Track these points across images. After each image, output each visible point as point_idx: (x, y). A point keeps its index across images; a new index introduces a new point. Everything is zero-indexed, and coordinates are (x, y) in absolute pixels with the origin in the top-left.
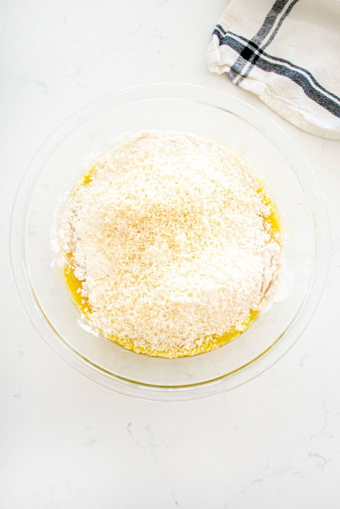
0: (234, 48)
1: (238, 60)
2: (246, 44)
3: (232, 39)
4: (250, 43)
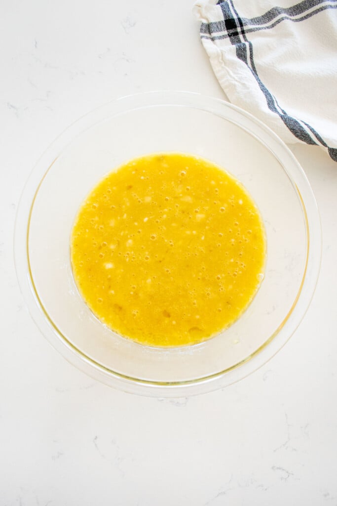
0: (224, 11)
1: (220, 23)
2: (235, 17)
3: (228, 6)
4: (239, 19)
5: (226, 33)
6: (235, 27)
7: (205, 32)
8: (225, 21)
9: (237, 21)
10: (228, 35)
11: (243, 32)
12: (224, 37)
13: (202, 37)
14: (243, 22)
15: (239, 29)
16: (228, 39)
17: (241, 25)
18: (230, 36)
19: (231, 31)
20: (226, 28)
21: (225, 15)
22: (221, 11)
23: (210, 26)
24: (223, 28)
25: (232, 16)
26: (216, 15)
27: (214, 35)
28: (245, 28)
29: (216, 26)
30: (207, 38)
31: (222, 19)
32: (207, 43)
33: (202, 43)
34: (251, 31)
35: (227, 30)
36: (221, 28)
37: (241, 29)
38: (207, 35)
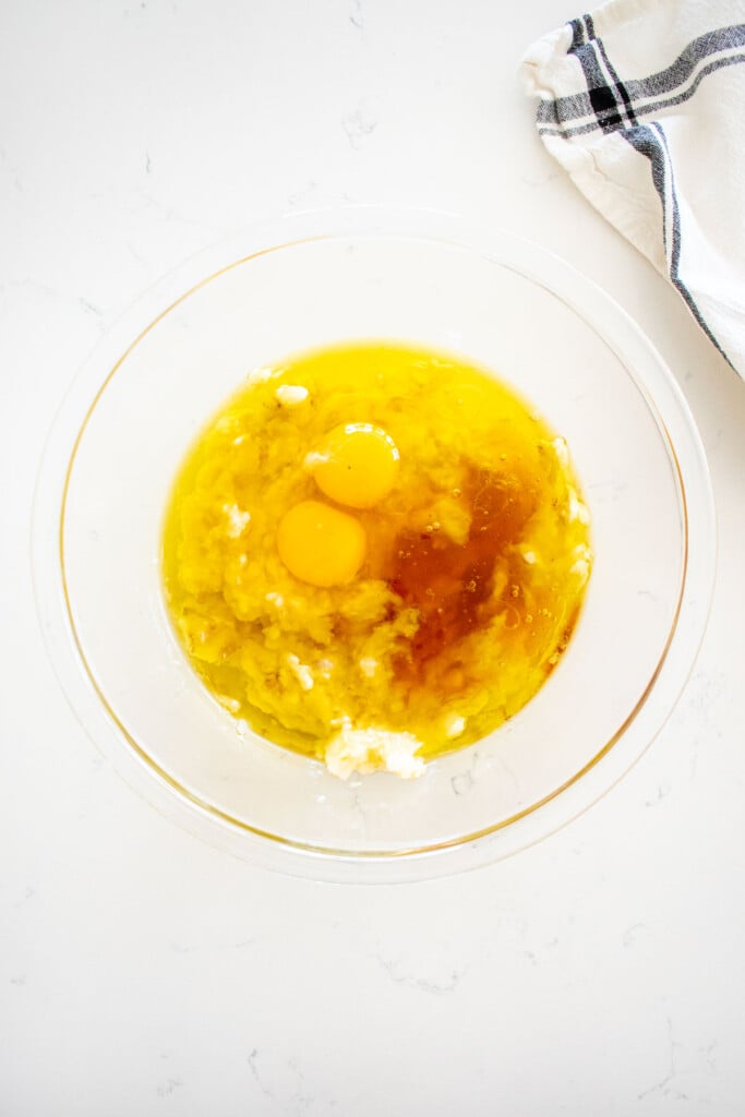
0: (587, 71)
1: (579, 97)
2: (610, 83)
3: (594, 55)
4: (620, 86)
5: (593, 118)
6: (613, 104)
7: (548, 120)
8: (590, 92)
9: (615, 92)
10: (599, 122)
11: (631, 114)
12: (590, 127)
13: (541, 132)
14: (630, 93)
15: (621, 109)
16: (600, 130)
17: (626, 99)
18: (602, 124)
19: (606, 114)
20: (592, 109)
21: (590, 80)
22: (581, 69)
23: (559, 105)
24: (585, 108)
25: (604, 81)
26: (571, 82)
27: (568, 125)
28: (635, 105)
29: (571, 106)
30: (553, 133)
31: (584, 88)
32: (554, 144)
33: (542, 144)
34: (647, 109)
35: (596, 111)
36: (583, 110)
37: (627, 107)
38: (552, 126)
